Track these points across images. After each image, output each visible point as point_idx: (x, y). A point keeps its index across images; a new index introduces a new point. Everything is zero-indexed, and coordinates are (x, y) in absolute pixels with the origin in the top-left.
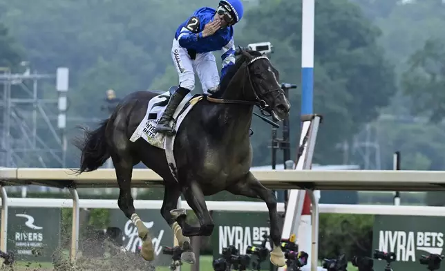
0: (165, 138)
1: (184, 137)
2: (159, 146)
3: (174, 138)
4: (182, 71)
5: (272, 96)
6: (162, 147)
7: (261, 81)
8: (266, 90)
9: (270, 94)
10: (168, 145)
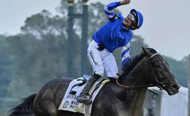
0: (84, 106)
1: (99, 105)
2: (80, 112)
3: (91, 106)
4: (96, 64)
5: (168, 79)
6: (82, 113)
7: (160, 69)
8: (163, 75)
9: (166, 78)
10: (87, 110)
